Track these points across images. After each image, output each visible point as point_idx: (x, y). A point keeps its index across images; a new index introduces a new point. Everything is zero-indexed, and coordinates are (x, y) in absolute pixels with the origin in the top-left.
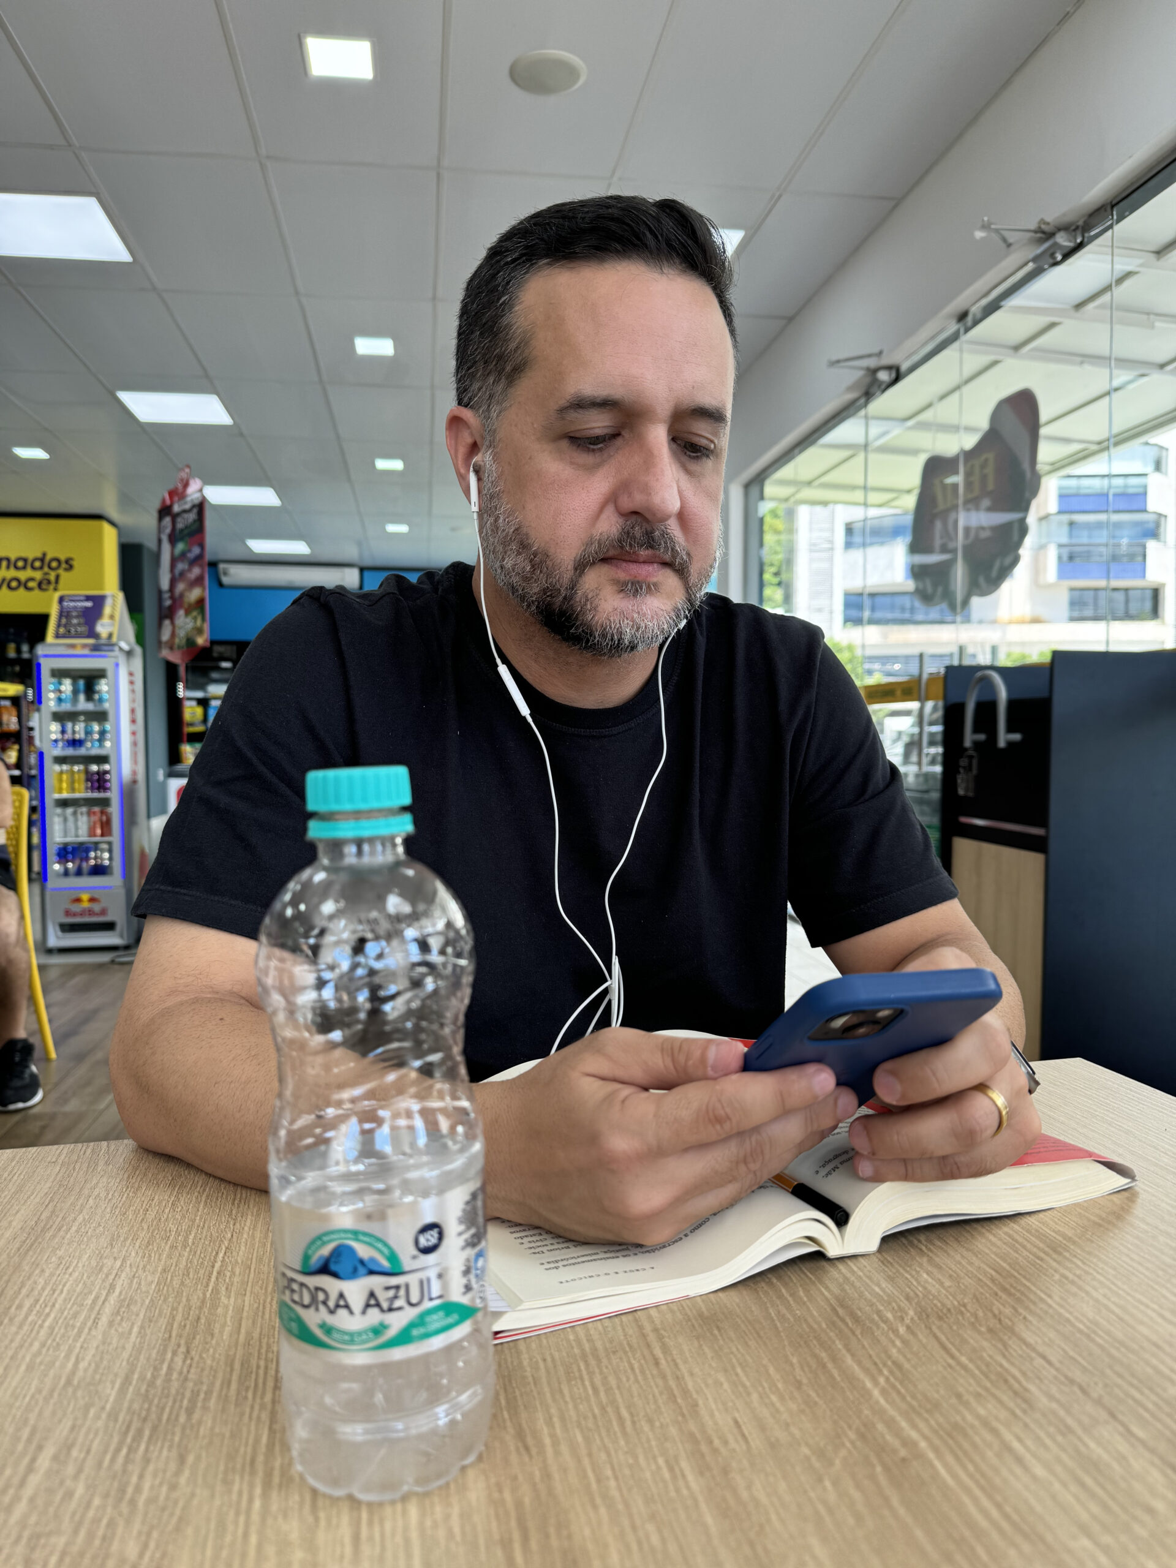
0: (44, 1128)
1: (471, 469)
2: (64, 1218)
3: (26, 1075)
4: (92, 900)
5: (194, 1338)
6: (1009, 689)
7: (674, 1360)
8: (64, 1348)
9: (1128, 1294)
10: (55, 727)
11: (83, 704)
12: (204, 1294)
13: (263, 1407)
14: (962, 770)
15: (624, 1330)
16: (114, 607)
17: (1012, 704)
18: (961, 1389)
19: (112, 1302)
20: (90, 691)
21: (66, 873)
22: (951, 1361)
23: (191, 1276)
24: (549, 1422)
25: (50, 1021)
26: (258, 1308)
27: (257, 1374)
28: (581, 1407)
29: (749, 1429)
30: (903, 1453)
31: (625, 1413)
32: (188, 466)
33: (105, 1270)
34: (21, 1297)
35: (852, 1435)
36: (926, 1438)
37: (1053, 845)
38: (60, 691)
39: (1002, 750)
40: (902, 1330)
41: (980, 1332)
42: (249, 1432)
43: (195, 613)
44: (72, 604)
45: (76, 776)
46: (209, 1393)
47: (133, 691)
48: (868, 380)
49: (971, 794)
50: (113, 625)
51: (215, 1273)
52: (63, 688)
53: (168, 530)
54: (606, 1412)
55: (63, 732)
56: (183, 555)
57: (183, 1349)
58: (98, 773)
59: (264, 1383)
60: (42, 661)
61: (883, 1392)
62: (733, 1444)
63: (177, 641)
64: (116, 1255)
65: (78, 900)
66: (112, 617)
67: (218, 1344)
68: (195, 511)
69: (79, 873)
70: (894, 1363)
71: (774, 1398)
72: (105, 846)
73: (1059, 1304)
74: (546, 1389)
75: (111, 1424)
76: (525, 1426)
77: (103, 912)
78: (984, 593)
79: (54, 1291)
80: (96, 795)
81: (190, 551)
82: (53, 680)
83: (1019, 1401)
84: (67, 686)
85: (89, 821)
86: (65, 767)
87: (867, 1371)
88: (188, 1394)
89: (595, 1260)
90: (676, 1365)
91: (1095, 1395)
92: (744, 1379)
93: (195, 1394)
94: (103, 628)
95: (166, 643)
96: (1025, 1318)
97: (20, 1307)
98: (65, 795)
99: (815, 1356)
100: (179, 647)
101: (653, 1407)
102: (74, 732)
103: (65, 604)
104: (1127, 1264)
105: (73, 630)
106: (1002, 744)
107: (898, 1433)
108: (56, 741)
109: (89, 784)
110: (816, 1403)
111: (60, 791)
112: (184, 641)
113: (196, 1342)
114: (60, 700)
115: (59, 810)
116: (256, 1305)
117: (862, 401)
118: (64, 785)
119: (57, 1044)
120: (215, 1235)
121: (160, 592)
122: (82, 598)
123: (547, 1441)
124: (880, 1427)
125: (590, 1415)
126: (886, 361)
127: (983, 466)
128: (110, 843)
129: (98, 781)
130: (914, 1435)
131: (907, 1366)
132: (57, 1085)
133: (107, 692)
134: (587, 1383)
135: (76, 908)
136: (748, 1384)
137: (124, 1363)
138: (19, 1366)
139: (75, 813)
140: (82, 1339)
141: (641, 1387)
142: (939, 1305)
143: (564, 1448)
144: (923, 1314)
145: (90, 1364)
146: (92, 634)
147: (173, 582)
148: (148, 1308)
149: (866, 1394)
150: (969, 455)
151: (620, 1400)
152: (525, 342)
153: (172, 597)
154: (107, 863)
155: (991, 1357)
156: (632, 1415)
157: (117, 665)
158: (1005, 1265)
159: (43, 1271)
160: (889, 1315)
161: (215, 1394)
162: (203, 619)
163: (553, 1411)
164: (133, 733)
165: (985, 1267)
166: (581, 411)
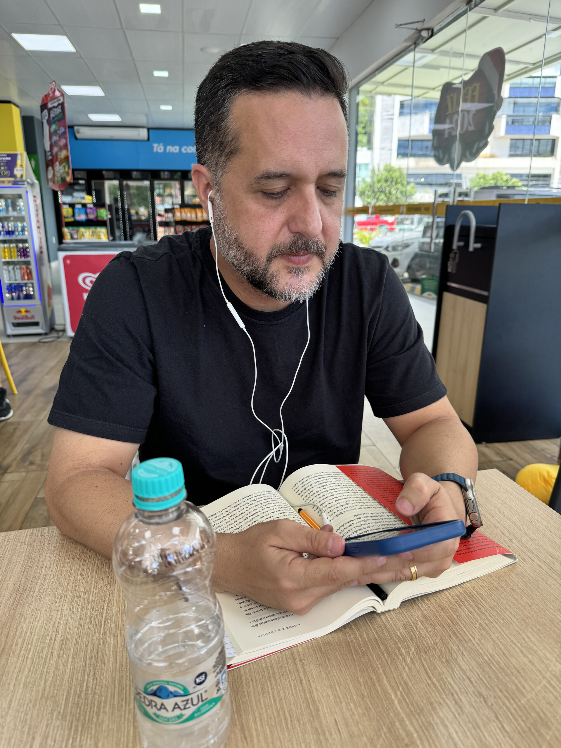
0: (15, 429)
1: (208, 199)
2: (32, 583)
3: (4, 404)
4: (27, 311)
5: (97, 666)
6: (477, 222)
7: (309, 681)
8: (39, 672)
9: (508, 637)
11: (12, 213)
12: (99, 636)
13: (129, 710)
14: (451, 259)
15: (287, 660)
16: (22, 160)
17: (478, 229)
18: (433, 700)
19: (58, 641)
20: (14, 206)
21: (12, 298)
22: (429, 681)
23: (93, 623)
24: (255, 722)
25: (12, 374)
27: (126, 689)
28: (268, 711)
29: (341, 725)
30: (407, 741)
31: (288, 716)
32: (54, 81)
33: (53, 619)
34: (16, 637)
35: (385, 730)
36: (417, 732)
37: (491, 300)
39: (471, 252)
40: (409, 660)
41: (442, 662)
42: (125, 728)
43: (64, 164)
45: (12, 250)
46: (105, 702)
47: (36, 205)
48: (417, 35)
49: (454, 272)
50: (22, 170)
51: (103, 621)
53: (47, 118)
54: (279, 714)
56: (55, 132)
57: (92, 673)
58: (23, 248)
59: (130, 696)
61: (400, 702)
62: (334, 736)
63: (56, 178)
64: (57, 608)
65: (20, 312)
66: (22, 166)
67: (108, 670)
68: (60, 107)
69: (19, 298)
70: (404, 682)
71: (352, 705)
72: (30, 285)
73: (477, 644)
74: (253, 700)
75: (64, 722)
76: (244, 723)
77: (33, 317)
78: (468, 161)
79: (31, 633)
80: (23, 259)
81: (59, 130)
83: (457, 707)
85: (21, 273)
86: (6, 245)
87: (392, 687)
88: (96, 703)
89: (274, 619)
90: (310, 683)
91: (490, 704)
92: (339, 693)
93: (100, 702)
94: (18, 172)
95: (51, 179)
96: (462, 653)
97: (17, 644)
98: (7, 259)
99: (370, 678)
100: (57, 182)
101: (300, 711)
102: (8, 227)
104: (509, 616)
106: (471, 249)
107: (405, 729)
109: (19, 254)
110: (370, 708)
111: (5, 258)
112: (60, 179)
113: (98, 668)
115: (5, 267)
117: (413, 47)
118: (7, 254)
119: (17, 386)
120: (102, 594)
121: (45, 151)
122: (5, 155)
123: (254, 733)
124: (397, 724)
125: (273, 717)
126: (427, 25)
127: (473, 91)
128: (32, 284)
129: (23, 252)
130: (411, 729)
131: (410, 684)
132: (19, 407)
133: (23, 206)
134: (271, 696)
135: (19, 315)
136: (341, 696)
137: (67, 683)
138: (20, 684)
139: (13, 269)
140: (46, 666)
141: (294, 698)
142: (425, 643)
143: (261, 738)
144: (418, 649)
145: (51, 683)
146: (12, 175)
147: (51, 146)
148: (75, 645)
149: (391, 702)
151: (285, 707)
152: (236, 138)
153: (51, 155)
154: (32, 293)
155: (446, 678)
156: (290, 716)
157: (27, 192)
158: (455, 617)
159: (25, 620)
160: (403, 651)
161: (108, 703)
162: (69, 168)
163: (256, 714)
164: (39, 227)
165: (446, 618)
166: (269, 180)
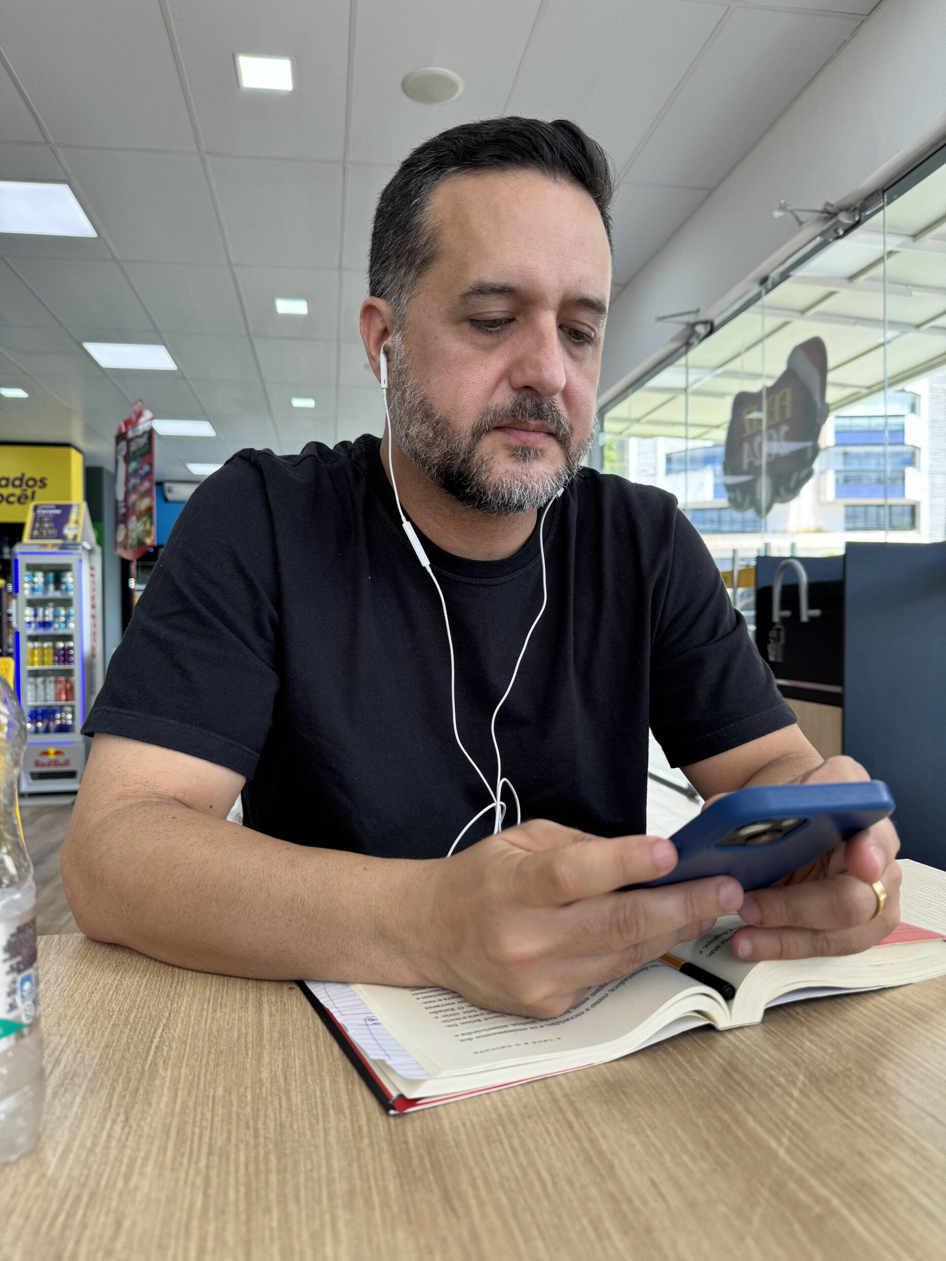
1: (382, 351)
4: (57, 753)
5: (133, 1107)
7: (586, 1123)
10: (29, 611)
11: (52, 593)
12: (143, 1067)
13: (197, 1172)
14: (771, 641)
15: (536, 1096)
16: (78, 515)
17: (812, 587)
18: (861, 1148)
20: (58, 582)
21: (37, 731)
22: (847, 1121)
23: (131, 1050)
24: (474, 1186)
26: (193, 1079)
27: (192, 1142)
28: (503, 1168)
29: (666, 1188)
30: (817, 1210)
31: (545, 1175)
32: (141, 401)
35: (766, 1193)
36: (836, 1194)
37: (848, 700)
38: (34, 583)
39: (805, 624)
40: (796, 1093)
41: (868, 1094)
42: (184, 1197)
43: (144, 519)
44: (44, 512)
45: (46, 651)
46: (146, 1159)
47: (93, 582)
48: (688, 332)
49: (780, 660)
50: (77, 528)
51: (153, 1048)
52: (36, 580)
53: (124, 452)
54: (527, 1173)
55: (36, 615)
56: (136, 472)
57: (122, 1118)
58: (64, 649)
59: (199, 1149)
60: (19, 558)
61: (788, 1151)
62: (652, 1204)
63: (130, 541)
64: (62, 1032)
65: (46, 753)
66: (77, 522)
67: (155, 1113)
68: (146, 436)
69: (47, 730)
70: (794, 1123)
71: (686, 1158)
72: (69, 709)
74: (468, 1152)
75: (51, 1190)
76: (450, 1187)
77: (67, 763)
78: (785, 501)
80: (62, 667)
81: (141, 468)
82: (28, 573)
83: (918, 1158)
84: (39, 578)
85: (56, 688)
86: (37, 644)
87: (769, 1131)
88: (126, 1161)
89: (505, 1032)
90: (589, 1128)
92: (654, 1140)
93: (132, 1161)
94: (69, 531)
95: (121, 543)
96: (907, 1081)
98: (36, 667)
99: (719, 1118)
100: (131, 547)
101: (571, 1168)
102: (44, 616)
103: (39, 511)
105: (45, 532)
106: (804, 618)
107: (810, 1191)
108: (30, 623)
109: (57, 658)
110: (726, 1163)
111: (32, 664)
112: (135, 542)
113: (135, 1111)
114: (33, 590)
115: (31, 680)
116: (191, 1077)
117: (683, 349)
118: (36, 659)
120: (154, 1014)
121: (116, 502)
122: (53, 507)
123: (473, 1203)
124: (792, 1185)
125: (512, 1177)
126: (702, 317)
127: (783, 399)
128: (73, 707)
129: (64, 655)
130: (824, 1192)
131: (806, 1126)
133: (72, 583)
134: (506, 1146)
135: (44, 759)
136: (659, 1144)
139: (44, 682)
141: (558, 1149)
142: (826, 1069)
143: (489, 1209)
144: (812, 1077)
146: (61, 536)
147: (127, 494)
148: (91, 1080)
149: (773, 1154)
150: (770, 391)
151: (539, 1162)
152: (433, 238)
153: (126, 506)
154: (70, 722)
155: (882, 1116)
156: (551, 1175)
157: (81, 561)
158: (877, 1032)
160: (782, 1080)
161: (152, 1161)
162: (152, 524)
163: (477, 1173)
164: (93, 617)
165: (861, 1035)
166: (482, 296)
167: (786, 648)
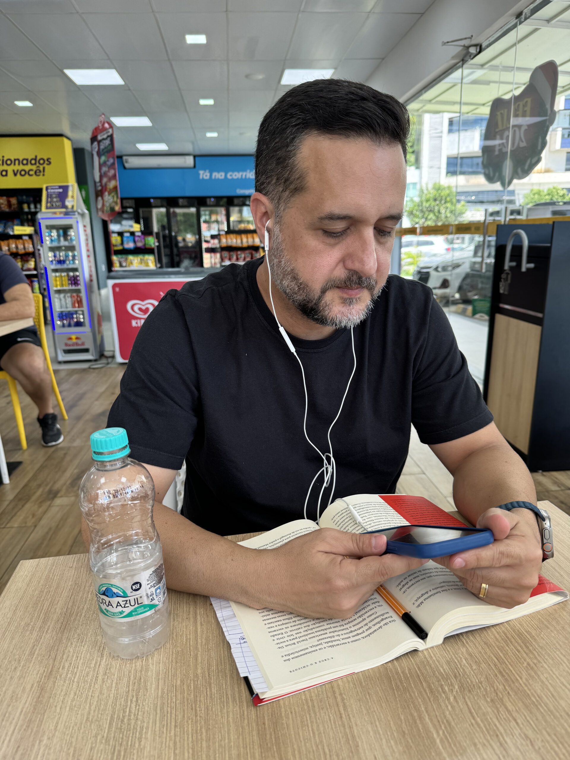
0: (65, 454)
1: (266, 229)
2: (78, 608)
3: (55, 429)
4: (77, 338)
5: (139, 692)
6: (529, 242)
7: (349, 715)
8: (84, 696)
9: (558, 678)
10: (51, 254)
11: (63, 243)
13: (170, 738)
14: (502, 280)
15: (326, 693)
16: (73, 191)
17: (530, 248)
18: (476, 741)
19: (103, 666)
20: (65, 235)
21: (64, 326)
22: (473, 721)
24: (294, 755)
25: (63, 400)
26: (166, 672)
27: (167, 716)
28: (307, 744)
31: (327, 750)
32: (103, 114)
33: (99, 644)
34: (63, 660)
37: (546, 322)
38: (52, 236)
39: (524, 272)
40: (452, 699)
41: (487, 701)
42: (165, 755)
43: (113, 194)
44: (52, 191)
45: (63, 278)
46: (147, 728)
47: (87, 235)
48: (464, 52)
49: (506, 293)
50: (73, 201)
52: (52, 234)
53: (96, 150)
54: (318, 748)
55: (55, 256)
56: (105, 163)
57: (134, 699)
58: (73, 276)
59: (171, 723)
60: (41, 221)
61: (441, 741)
63: (105, 208)
65: (70, 339)
66: (73, 197)
67: (150, 696)
68: (109, 139)
69: (69, 325)
70: (447, 721)
71: (392, 742)
72: (81, 312)
73: (525, 684)
74: (292, 733)
75: (107, 746)
76: (283, 756)
77: (83, 344)
78: (520, 178)
79: (78, 657)
80: (74, 287)
81: (108, 161)
82: (47, 231)
83: (502, 749)
84: (54, 233)
85: (72, 300)
86: (58, 274)
87: (434, 726)
88: (138, 728)
90: (350, 718)
91: (537, 748)
92: (380, 729)
93: (142, 729)
94: (69, 203)
95: (100, 209)
96: (508, 693)
97: (63, 668)
98: (59, 288)
99: (412, 715)
100: (107, 211)
101: (339, 746)
102: (60, 256)
103: (49, 191)
104: (559, 656)
105: (54, 204)
106: (524, 269)
108: (52, 261)
109: (70, 282)
110: (411, 747)
111: (56, 286)
112: (109, 209)
114: (52, 241)
115: (57, 296)
116: (165, 671)
117: (460, 64)
118: (58, 283)
119: (67, 411)
121: (95, 182)
122: (57, 187)
125: (311, 750)
126: (474, 42)
127: (525, 106)
128: (83, 311)
129: (74, 280)
131: (453, 724)
132: (69, 432)
133: (74, 236)
134: (310, 729)
135: (69, 342)
136: (381, 732)
137: (110, 708)
138: (66, 707)
139: (64, 297)
140: (91, 691)
141: (334, 733)
142: (469, 682)
144: (462, 687)
145: (96, 707)
146: (64, 206)
147: (101, 177)
148: (119, 670)
149: (433, 742)
150: (517, 99)
151: (324, 741)
152: (303, 177)
153: (101, 185)
154: (82, 320)
155: (491, 718)
156: (329, 750)
157: (77, 222)
158: (501, 655)
159: (72, 644)
160: (446, 688)
161: (150, 729)
162: (117, 197)
163: (295, 747)
164: (88, 256)
165: (492, 656)
166: (332, 221)
167: (511, 286)
